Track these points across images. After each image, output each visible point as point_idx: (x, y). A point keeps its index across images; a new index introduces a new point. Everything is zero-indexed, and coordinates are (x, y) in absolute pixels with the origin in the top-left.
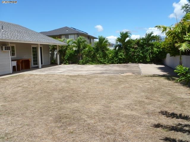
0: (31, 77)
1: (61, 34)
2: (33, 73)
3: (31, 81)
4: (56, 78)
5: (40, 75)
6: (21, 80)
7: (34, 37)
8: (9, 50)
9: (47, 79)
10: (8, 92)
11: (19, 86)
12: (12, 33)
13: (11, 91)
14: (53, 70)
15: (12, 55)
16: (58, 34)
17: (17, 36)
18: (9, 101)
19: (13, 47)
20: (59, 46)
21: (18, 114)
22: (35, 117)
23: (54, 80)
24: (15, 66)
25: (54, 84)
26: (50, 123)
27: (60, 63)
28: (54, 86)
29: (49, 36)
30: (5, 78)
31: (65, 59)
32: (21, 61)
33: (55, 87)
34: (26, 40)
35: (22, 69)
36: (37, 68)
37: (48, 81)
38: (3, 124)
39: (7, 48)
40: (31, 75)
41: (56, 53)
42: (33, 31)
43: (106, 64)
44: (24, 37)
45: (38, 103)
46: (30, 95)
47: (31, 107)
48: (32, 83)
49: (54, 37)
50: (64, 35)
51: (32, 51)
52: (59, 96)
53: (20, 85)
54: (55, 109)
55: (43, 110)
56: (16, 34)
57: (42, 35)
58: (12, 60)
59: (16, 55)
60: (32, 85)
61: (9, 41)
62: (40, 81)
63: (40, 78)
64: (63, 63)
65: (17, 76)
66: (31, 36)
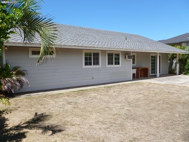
0: (150, 86)
1: (181, 41)
2: (151, 81)
3: (151, 90)
4: (177, 89)
5: (159, 84)
6: (141, 87)
7: (153, 46)
8: (131, 58)
9: (168, 90)
10: (131, 97)
11: (140, 94)
12: (134, 43)
13: (133, 97)
14: (172, 81)
15: (133, 64)
16: (178, 41)
17: (138, 46)
18: (133, 107)
19: (134, 56)
20: (179, 54)
21: (142, 121)
22: (160, 128)
23: (175, 92)
24: (135, 74)
25: (176, 95)
26: (178, 139)
27: (179, 73)
28: (176, 98)
29: (168, 44)
30: (127, 84)
31: (186, 69)
32: (140, 69)
33: (178, 99)
34: (147, 49)
35: (141, 76)
36: (155, 76)
37: (169, 92)
38: (130, 128)
39: (130, 57)
40: (150, 83)
41: (175, 62)
42: (152, 40)
44: (144, 46)
45: (162, 114)
46: (152, 104)
47: (154, 116)
48: (152, 91)
49: (173, 45)
50: (184, 42)
51: (151, 60)
52: (184, 110)
53: (140, 92)
54: (181, 124)
55: (168, 122)
56: (137, 44)
57: (161, 44)
58: (133, 68)
59: (136, 63)
60: (153, 94)
61: (131, 51)
62: (160, 91)
63: (160, 88)
64: (182, 73)
65: (136, 83)
66: (150, 45)
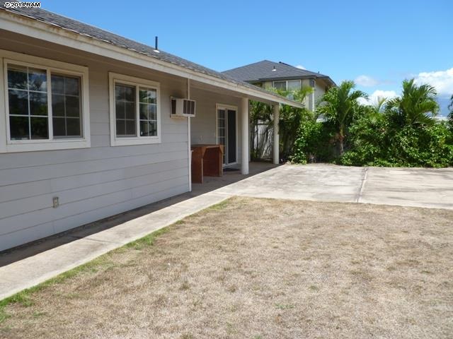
16: (254, 79)
31: (296, 148)
32: (204, 151)
39: (188, 107)
41: (261, 129)
43: (432, 167)
50: (270, 81)
51: (217, 121)
64: (289, 160)
